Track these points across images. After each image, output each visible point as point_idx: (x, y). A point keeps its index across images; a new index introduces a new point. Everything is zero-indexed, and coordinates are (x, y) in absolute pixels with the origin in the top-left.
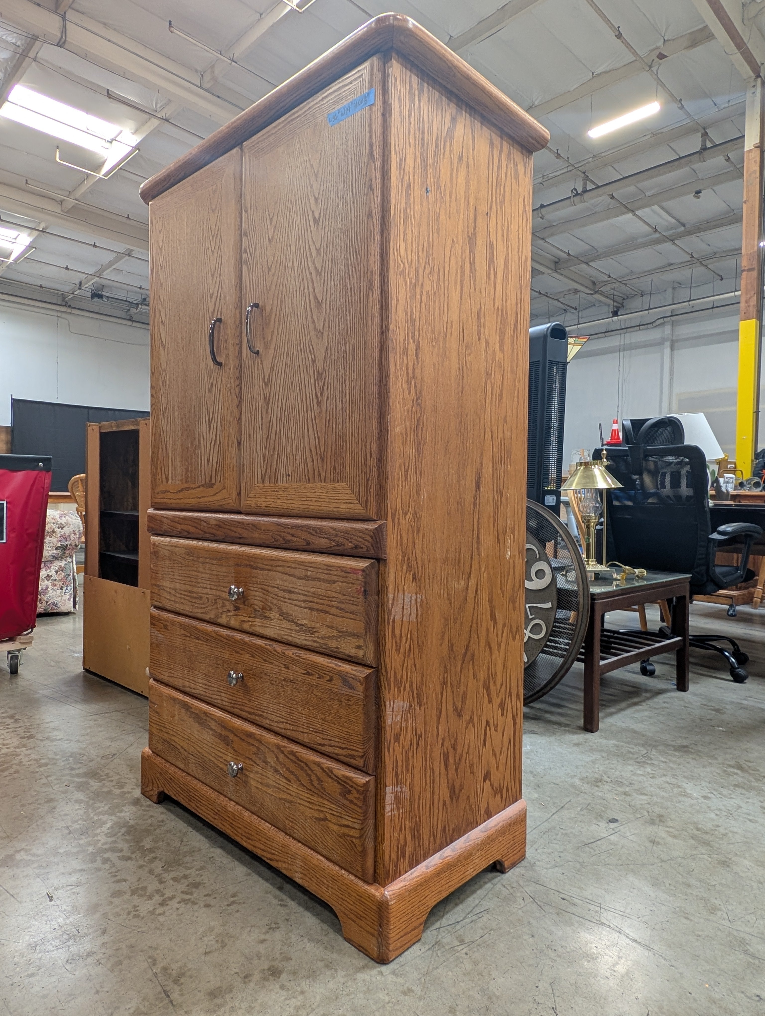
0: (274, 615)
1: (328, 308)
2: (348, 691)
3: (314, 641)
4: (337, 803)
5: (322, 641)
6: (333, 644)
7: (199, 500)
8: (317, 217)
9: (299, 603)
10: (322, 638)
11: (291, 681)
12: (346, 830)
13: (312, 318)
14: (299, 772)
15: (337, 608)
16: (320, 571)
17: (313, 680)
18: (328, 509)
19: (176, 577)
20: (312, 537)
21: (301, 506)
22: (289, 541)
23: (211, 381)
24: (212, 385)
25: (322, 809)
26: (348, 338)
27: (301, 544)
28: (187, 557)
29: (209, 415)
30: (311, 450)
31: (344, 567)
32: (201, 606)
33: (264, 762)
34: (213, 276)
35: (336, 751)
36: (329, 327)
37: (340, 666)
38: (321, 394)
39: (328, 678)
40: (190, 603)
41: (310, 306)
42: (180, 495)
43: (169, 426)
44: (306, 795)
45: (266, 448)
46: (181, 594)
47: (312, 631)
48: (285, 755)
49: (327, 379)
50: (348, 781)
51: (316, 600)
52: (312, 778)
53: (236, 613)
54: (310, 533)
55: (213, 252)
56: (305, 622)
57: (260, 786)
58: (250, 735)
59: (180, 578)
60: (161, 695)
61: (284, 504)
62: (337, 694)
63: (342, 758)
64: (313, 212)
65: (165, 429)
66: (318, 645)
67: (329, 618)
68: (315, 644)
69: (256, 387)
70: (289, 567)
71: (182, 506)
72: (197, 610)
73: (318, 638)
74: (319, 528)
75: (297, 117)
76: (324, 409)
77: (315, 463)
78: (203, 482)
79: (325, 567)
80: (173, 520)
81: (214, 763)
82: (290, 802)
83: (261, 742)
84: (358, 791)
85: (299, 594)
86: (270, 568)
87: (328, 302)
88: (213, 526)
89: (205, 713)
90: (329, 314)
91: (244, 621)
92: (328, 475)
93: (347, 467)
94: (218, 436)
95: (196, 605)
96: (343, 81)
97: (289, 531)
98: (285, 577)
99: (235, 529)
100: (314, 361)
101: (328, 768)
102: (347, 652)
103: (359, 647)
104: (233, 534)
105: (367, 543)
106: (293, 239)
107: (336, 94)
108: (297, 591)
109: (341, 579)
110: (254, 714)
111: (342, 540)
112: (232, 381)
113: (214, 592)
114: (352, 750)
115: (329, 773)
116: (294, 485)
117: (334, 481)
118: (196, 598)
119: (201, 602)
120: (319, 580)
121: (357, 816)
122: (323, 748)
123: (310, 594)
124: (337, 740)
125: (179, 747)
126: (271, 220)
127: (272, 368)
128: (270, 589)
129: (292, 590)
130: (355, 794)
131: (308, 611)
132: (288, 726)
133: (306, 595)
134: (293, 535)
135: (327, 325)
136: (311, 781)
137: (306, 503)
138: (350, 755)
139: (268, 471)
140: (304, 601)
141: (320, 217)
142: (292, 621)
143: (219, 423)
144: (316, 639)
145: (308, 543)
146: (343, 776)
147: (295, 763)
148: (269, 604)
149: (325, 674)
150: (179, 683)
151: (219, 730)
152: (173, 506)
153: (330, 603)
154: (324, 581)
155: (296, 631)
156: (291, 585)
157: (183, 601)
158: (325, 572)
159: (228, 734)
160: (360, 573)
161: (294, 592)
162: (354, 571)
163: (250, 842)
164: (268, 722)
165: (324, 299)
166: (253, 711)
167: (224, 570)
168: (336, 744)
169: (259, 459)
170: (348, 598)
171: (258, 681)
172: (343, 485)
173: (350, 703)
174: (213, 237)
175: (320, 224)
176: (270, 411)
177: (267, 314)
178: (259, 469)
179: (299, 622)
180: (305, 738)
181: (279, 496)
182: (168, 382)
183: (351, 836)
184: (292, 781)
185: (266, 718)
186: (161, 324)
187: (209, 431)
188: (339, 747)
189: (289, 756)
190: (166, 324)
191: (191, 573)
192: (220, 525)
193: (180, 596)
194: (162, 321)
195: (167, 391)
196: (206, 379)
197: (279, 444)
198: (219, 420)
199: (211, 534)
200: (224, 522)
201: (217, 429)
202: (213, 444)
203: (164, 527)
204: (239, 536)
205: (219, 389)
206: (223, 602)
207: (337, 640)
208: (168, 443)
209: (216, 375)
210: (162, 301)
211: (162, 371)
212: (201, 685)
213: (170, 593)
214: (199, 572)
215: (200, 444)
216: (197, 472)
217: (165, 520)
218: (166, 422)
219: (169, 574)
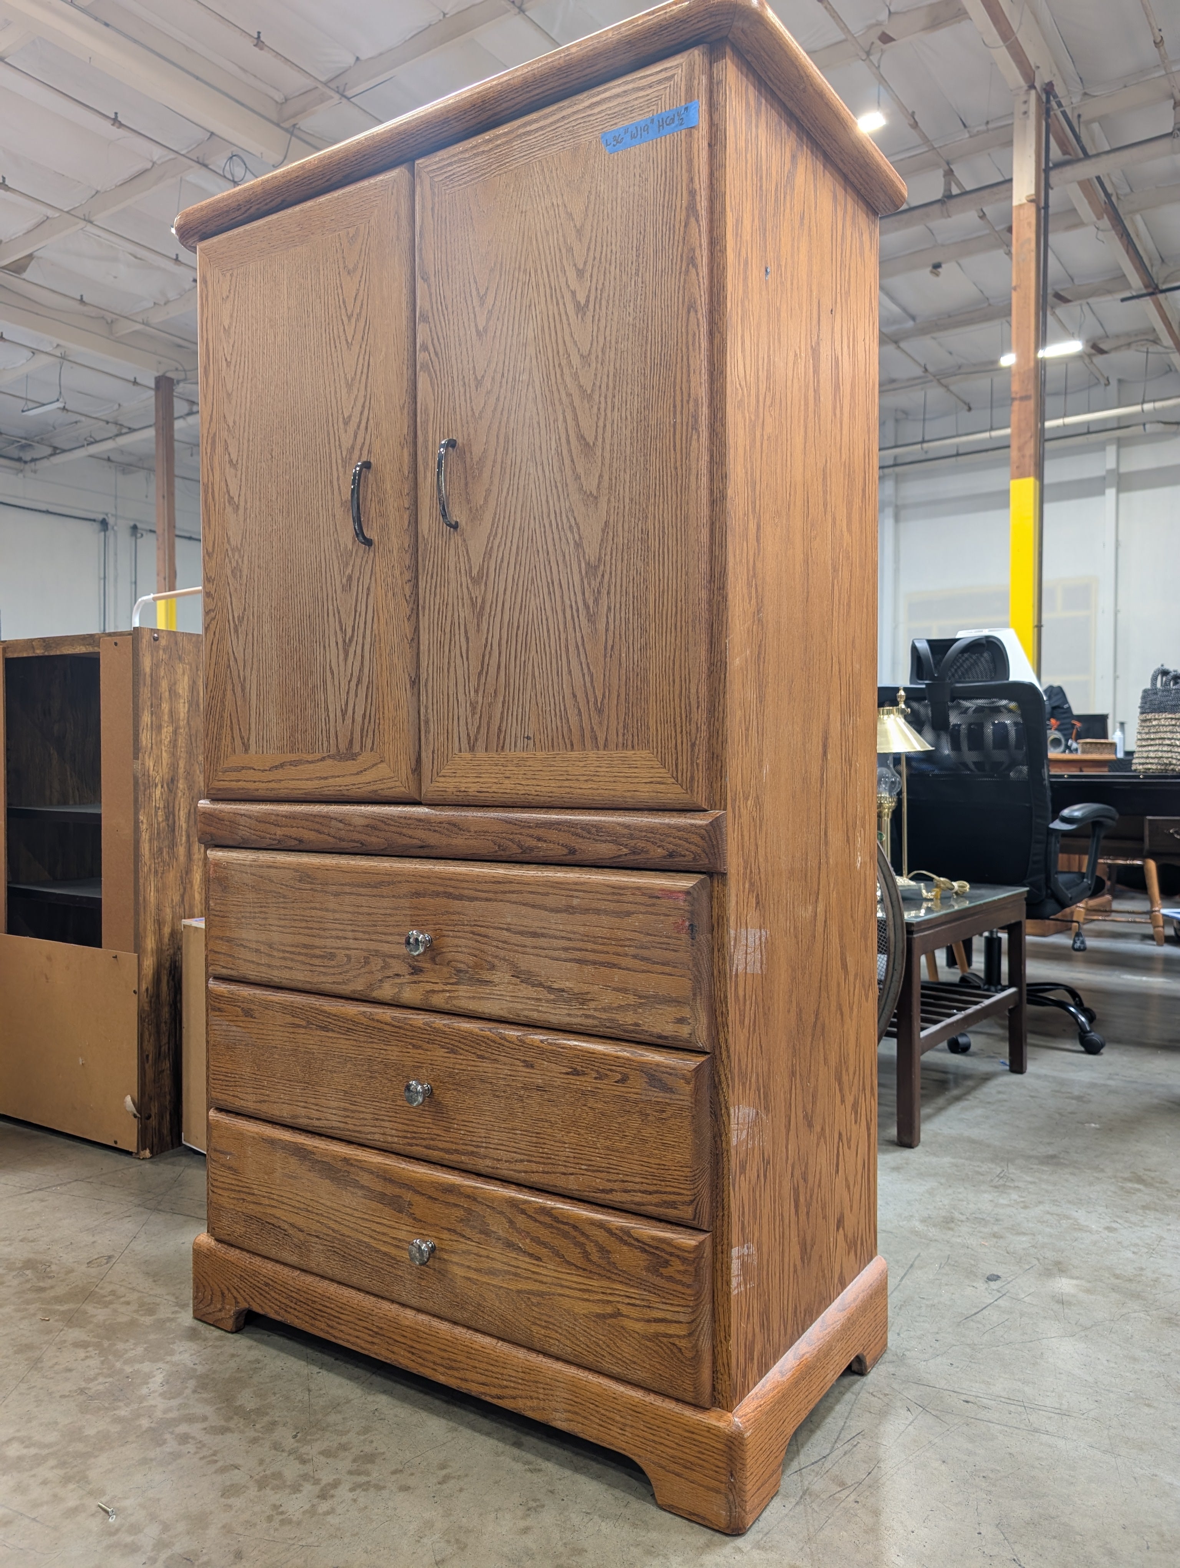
0: (501, 976)
1: (607, 455)
2: (659, 1096)
3: (587, 1016)
4: (640, 1283)
5: (604, 1016)
6: (628, 1019)
7: (323, 783)
8: (583, 302)
9: (556, 954)
10: (604, 1010)
11: (539, 1088)
12: (661, 1328)
13: (574, 470)
14: (558, 1242)
15: (635, 957)
16: (599, 896)
17: (587, 1082)
18: (612, 793)
19: (271, 921)
20: (580, 840)
21: (554, 790)
22: (531, 849)
23: (349, 571)
24: (350, 578)
25: (610, 1298)
26: (651, 508)
27: (557, 851)
28: (298, 885)
29: (344, 632)
30: (575, 696)
31: (647, 888)
32: (332, 971)
33: (481, 1232)
34: (349, 386)
35: (637, 1199)
36: (610, 488)
37: (642, 1055)
38: (596, 601)
39: (619, 1077)
40: (309, 968)
41: (570, 451)
42: (279, 774)
43: (249, 650)
44: (575, 1279)
45: (476, 691)
46: (284, 951)
47: (582, 999)
48: (530, 1217)
49: (607, 577)
50: (664, 1246)
51: (590, 946)
52: (588, 1249)
53: (415, 978)
54: (577, 835)
55: (349, 345)
56: (569, 984)
57: (473, 1275)
58: (451, 1189)
59: (282, 923)
60: (240, 1136)
61: (519, 787)
62: (636, 1102)
63: (651, 1209)
64: (574, 293)
65: (240, 654)
66: (596, 1022)
67: (617, 976)
68: (590, 1022)
69: (453, 585)
70: (532, 893)
71: (283, 793)
72: (323, 979)
73: (595, 1010)
74: (594, 826)
75: (537, 130)
76: (601, 627)
77: (585, 717)
78: (333, 751)
79: (610, 890)
80: (262, 819)
81: (368, 1246)
82: (541, 1294)
83: (475, 1199)
84: (684, 1260)
86: (491, 895)
87: (608, 447)
88: (358, 829)
89: (346, 1160)
90: (611, 466)
91: (433, 991)
92: (613, 737)
93: (652, 723)
94: (366, 670)
95: (322, 969)
96: (633, 81)
97: (531, 831)
98: (524, 910)
99: (410, 832)
100: (578, 545)
101: (622, 1229)
102: (657, 1030)
103: (681, 1021)
104: (406, 841)
105: (693, 848)
106: (531, 335)
107: (620, 100)
108: (551, 932)
109: (642, 909)
110: (457, 1151)
111: (641, 844)
112: (397, 573)
113: (364, 944)
114: (670, 1193)
115: (624, 1237)
116: (540, 754)
117: (625, 746)
118: (319, 956)
119: (333, 963)
120: (597, 911)
121: (682, 1302)
122: (609, 1196)
123: (578, 936)
124: (638, 1180)
125: (286, 1227)
126: (482, 299)
127: (488, 553)
128: (491, 932)
129: (539, 931)
130: (677, 1265)
131: (575, 966)
132: (534, 1167)
133: (570, 939)
134: (539, 839)
135: (605, 483)
136: (586, 1255)
137: (566, 784)
138: (665, 1202)
139: (484, 730)
140: (566, 949)
141: (588, 301)
142: (540, 985)
143: (367, 647)
144: (592, 1012)
145: (573, 851)
146: (653, 1238)
147: (551, 1226)
148: (490, 959)
149: (611, 1070)
150: (284, 1112)
151: (378, 1186)
152: (261, 793)
153: (620, 949)
154: (606, 912)
155: (548, 1001)
156: (536, 924)
157: (289, 964)
158: (610, 897)
159: (397, 1191)
160: (682, 897)
161: (543, 935)
162: (669, 894)
163: (456, 1373)
164: (488, 1162)
165: (600, 440)
166: (454, 1147)
167: (385, 905)
168: (638, 1187)
170: (657, 939)
171: (465, 1093)
172: (645, 753)
173: (664, 1116)
174: (349, 318)
175: (590, 314)
176: (484, 626)
177: (476, 459)
178: (463, 728)
179: (555, 986)
180: (572, 1184)
181: (508, 774)
182: (245, 572)
183: (671, 1336)
184: (545, 1259)
185: (485, 1157)
186: (228, 465)
187: (346, 660)
188: (640, 1191)
189: (537, 1216)
190: (239, 466)
191: (308, 913)
192: (375, 825)
193: (281, 955)
194: (231, 461)
195: (243, 587)
196: (336, 568)
197: (507, 685)
198: (368, 639)
199: (354, 841)
200: (385, 820)
201: (362, 657)
202: (353, 683)
203: (240, 833)
204: (419, 843)
205: (365, 587)
206: (384, 961)
207: (635, 1011)
208: (248, 682)
209: (359, 561)
210: (231, 424)
211: (232, 550)
212: (334, 1112)
213: (257, 951)
214: (327, 910)
215: (325, 682)
216: (319, 733)
217: (242, 820)
218: (242, 642)
219: (254, 918)
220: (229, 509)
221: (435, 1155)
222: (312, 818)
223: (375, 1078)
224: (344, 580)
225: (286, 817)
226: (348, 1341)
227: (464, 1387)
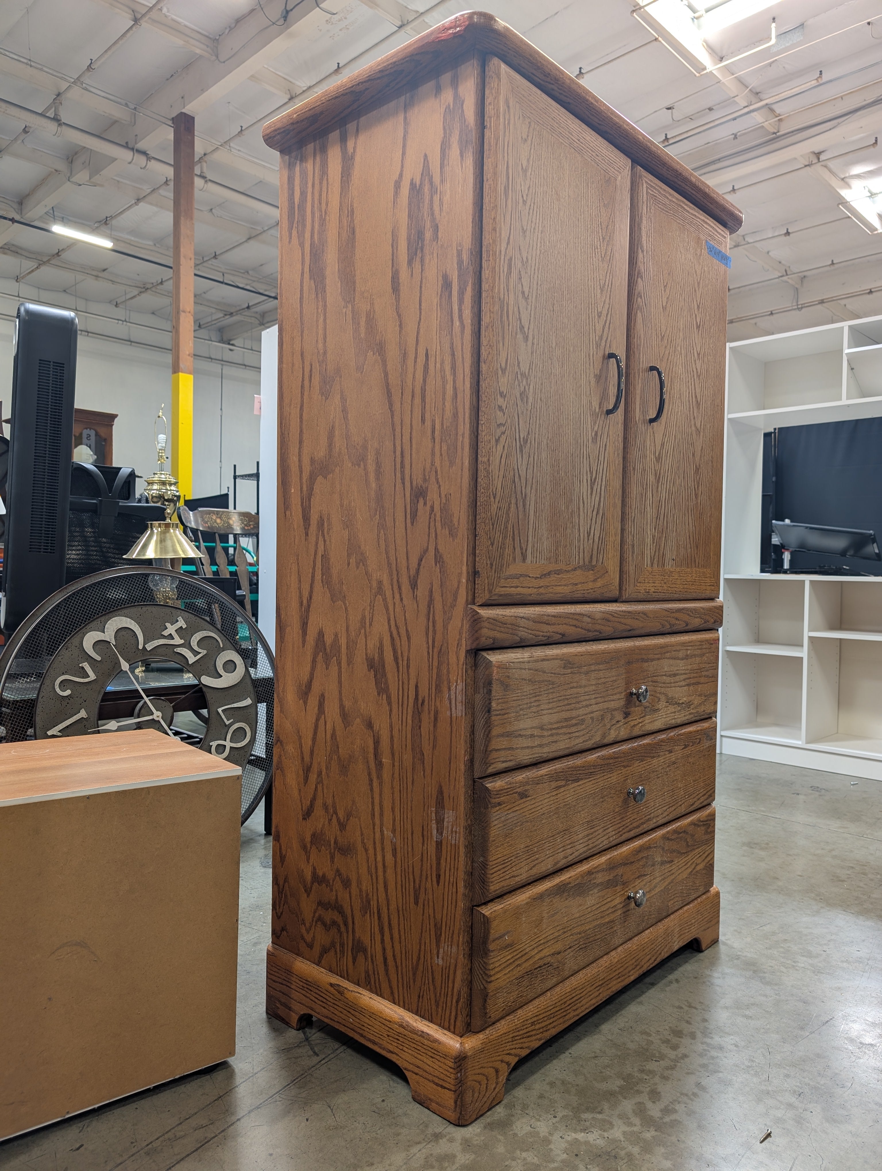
0: (662, 704)
2: (708, 744)
3: (690, 714)
4: (703, 843)
5: (695, 711)
6: (701, 709)
7: (575, 588)
8: (699, 324)
9: (681, 683)
10: (695, 708)
11: (674, 763)
12: (707, 860)
13: (694, 413)
14: (679, 845)
15: (705, 676)
16: (696, 648)
17: (689, 750)
18: (699, 591)
19: (542, 707)
22: (673, 625)
23: (596, 429)
24: (596, 434)
25: (694, 860)
27: (682, 625)
28: (563, 671)
29: (592, 473)
30: (690, 538)
31: (709, 640)
34: (602, 290)
35: (702, 801)
37: (704, 726)
38: (698, 487)
39: (699, 741)
40: (569, 736)
41: (693, 402)
43: (530, 471)
44: (684, 860)
45: (655, 529)
46: (551, 729)
47: (689, 704)
48: (670, 840)
49: (701, 476)
50: (709, 818)
51: (692, 675)
52: (688, 840)
53: (627, 720)
54: (689, 615)
55: (602, 259)
56: (685, 699)
59: (551, 706)
61: (670, 589)
62: (702, 751)
65: (523, 474)
67: (700, 688)
68: (691, 716)
69: (648, 458)
70: (674, 651)
72: (577, 741)
73: (693, 709)
74: (694, 609)
75: (687, 211)
78: (581, 563)
79: (699, 643)
80: (538, 620)
82: (672, 881)
83: (650, 848)
85: (681, 674)
86: (659, 656)
88: (599, 621)
89: (590, 873)
90: (704, 418)
91: (634, 726)
92: (701, 561)
94: (602, 505)
95: (577, 734)
96: (716, 225)
97: (674, 615)
98: (671, 662)
99: (625, 621)
101: (698, 819)
102: (709, 711)
104: (623, 627)
107: (712, 230)
108: (680, 672)
109: (708, 651)
111: (708, 617)
113: (601, 706)
116: (678, 569)
118: (576, 724)
119: (583, 727)
123: (689, 671)
126: (665, 288)
128: (659, 679)
129: (676, 672)
131: (687, 688)
132: (671, 810)
134: (677, 619)
135: (702, 426)
136: (687, 843)
137: (685, 586)
139: (657, 554)
140: (685, 680)
142: (676, 703)
143: (603, 488)
144: (692, 711)
145: (687, 625)
146: (706, 816)
147: (677, 839)
148: (658, 695)
149: (696, 739)
151: (606, 877)
153: (701, 674)
154: (698, 655)
155: (678, 712)
156: (675, 669)
157: (555, 738)
159: (617, 872)
162: (714, 641)
164: (655, 821)
165: (702, 402)
167: (613, 674)
168: (702, 794)
169: (649, 540)
170: (711, 665)
171: (646, 784)
172: (709, 570)
173: (710, 752)
174: (603, 239)
175: (700, 332)
176: (659, 490)
178: (649, 552)
179: (681, 702)
181: (665, 581)
182: (530, 399)
185: (653, 818)
186: (520, 296)
187: (591, 494)
188: (703, 796)
189: (673, 837)
190: (530, 301)
191: (569, 692)
192: (607, 618)
193: (550, 733)
194: (523, 293)
195: (529, 413)
196: (589, 424)
197: (667, 528)
198: (604, 483)
199: (596, 631)
200: (612, 614)
201: (600, 494)
202: (595, 513)
203: (520, 634)
204: (629, 628)
205: (604, 444)
206: (612, 714)
207: (704, 705)
208: (528, 499)
209: (601, 422)
210: (525, 259)
211: (521, 374)
212: (581, 841)
213: (532, 736)
214: (581, 687)
215: (579, 509)
216: (573, 548)
217: (522, 623)
218: (525, 462)
219: (530, 707)
220: (520, 336)
221: (632, 834)
222: (571, 616)
223: (605, 800)
224: (593, 434)
225: (554, 616)
226: (586, 1009)
227: (641, 972)
